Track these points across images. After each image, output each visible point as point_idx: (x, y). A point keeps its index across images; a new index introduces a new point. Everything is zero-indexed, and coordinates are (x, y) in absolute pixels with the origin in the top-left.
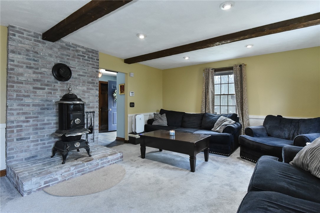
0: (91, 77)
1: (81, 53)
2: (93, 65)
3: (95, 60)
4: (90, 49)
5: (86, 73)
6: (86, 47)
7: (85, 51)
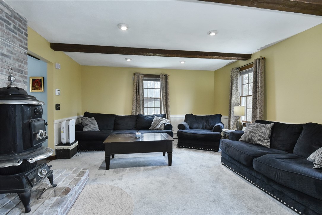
0: (18, 60)
1: (4, 15)
2: (21, 41)
3: (23, 35)
4: (16, 13)
5: (12, 53)
6: (11, 7)
7: (10, 14)
